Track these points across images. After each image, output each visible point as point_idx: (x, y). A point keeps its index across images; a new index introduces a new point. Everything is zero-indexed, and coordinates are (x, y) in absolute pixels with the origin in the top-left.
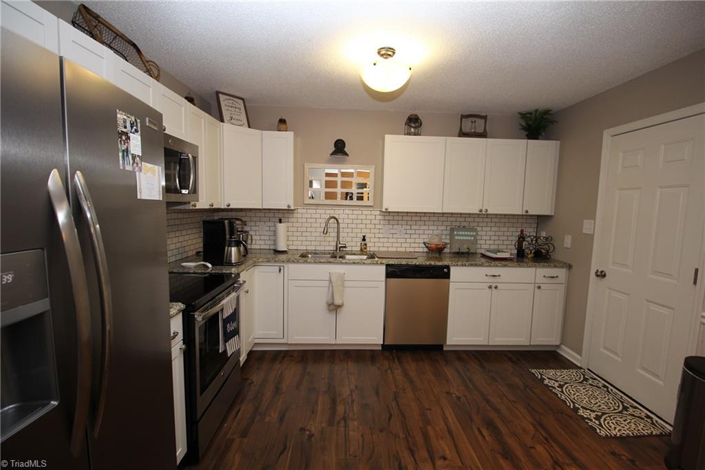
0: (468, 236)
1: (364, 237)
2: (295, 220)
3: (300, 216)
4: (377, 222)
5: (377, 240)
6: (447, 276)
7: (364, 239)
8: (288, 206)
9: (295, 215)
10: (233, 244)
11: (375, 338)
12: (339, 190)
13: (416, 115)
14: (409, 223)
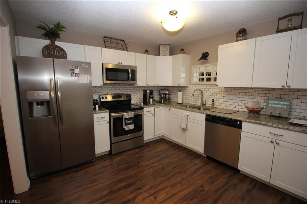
0: (281, 105)
1: (213, 100)
2: (188, 91)
3: (189, 89)
4: (223, 93)
5: (222, 102)
6: (240, 127)
7: (213, 101)
8: (179, 85)
9: (188, 89)
10: (151, 98)
11: (200, 149)
12: (205, 77)
13: (244, 29)
14: (241, 94)
